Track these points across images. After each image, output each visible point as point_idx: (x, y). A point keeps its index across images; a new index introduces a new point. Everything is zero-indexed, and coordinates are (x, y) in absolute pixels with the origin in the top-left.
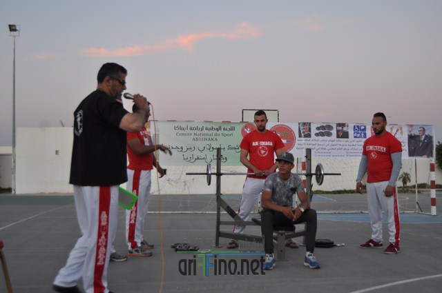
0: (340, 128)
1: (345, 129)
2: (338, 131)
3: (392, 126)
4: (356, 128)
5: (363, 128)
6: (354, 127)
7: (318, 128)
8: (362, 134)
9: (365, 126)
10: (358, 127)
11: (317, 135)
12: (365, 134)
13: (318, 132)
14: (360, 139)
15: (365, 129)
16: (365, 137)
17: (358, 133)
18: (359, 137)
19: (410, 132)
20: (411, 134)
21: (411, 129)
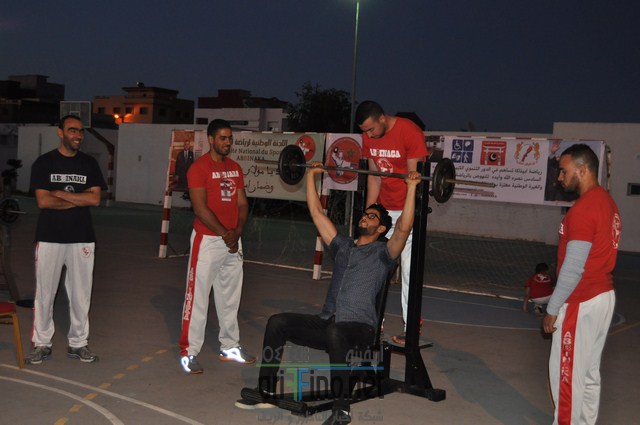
0: (432, 144)
1: (439, 145)
3: (520, 142)
4: (457, 144)
5: (468, 144)
6: (454, 141)
8: (466, 156)
10: (460, 142)
12: (470, 155)
14: (461, 164)
15: (471, 147)
16: (470, 161)
17: (459, 154)
18: (459, 161)
19: (554, 153)
20: (555, 158)
21: (555, 148)
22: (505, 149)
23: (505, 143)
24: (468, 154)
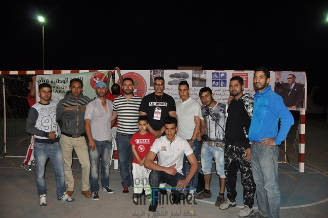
0: (197, 76)
1: (202, 76)
2: (194, 79)
4: (215, 75)
5: (222, 75)
6: (213, 73)
7: (172, 76)
8: (222, 82)
9: (225, 74)
10: (217, 74)
11: (170, 83)
12: (225, 82)
13: (171, 80)
14: (219, 88)
15: (225, 77)
16: (225, 85)
17: (218, 81)
18: (218, 86)
19: (278, 79)
20: (279, 82)
21: (278, 77)
22: (247, 78)
23: (247, 74)
24: (223, 81)
